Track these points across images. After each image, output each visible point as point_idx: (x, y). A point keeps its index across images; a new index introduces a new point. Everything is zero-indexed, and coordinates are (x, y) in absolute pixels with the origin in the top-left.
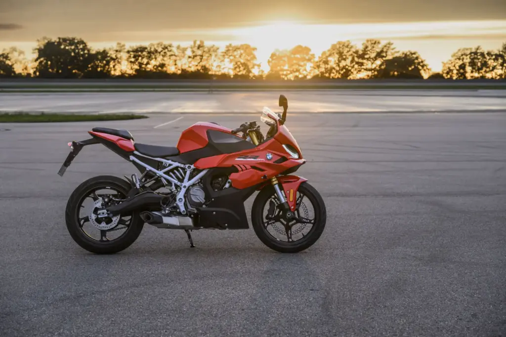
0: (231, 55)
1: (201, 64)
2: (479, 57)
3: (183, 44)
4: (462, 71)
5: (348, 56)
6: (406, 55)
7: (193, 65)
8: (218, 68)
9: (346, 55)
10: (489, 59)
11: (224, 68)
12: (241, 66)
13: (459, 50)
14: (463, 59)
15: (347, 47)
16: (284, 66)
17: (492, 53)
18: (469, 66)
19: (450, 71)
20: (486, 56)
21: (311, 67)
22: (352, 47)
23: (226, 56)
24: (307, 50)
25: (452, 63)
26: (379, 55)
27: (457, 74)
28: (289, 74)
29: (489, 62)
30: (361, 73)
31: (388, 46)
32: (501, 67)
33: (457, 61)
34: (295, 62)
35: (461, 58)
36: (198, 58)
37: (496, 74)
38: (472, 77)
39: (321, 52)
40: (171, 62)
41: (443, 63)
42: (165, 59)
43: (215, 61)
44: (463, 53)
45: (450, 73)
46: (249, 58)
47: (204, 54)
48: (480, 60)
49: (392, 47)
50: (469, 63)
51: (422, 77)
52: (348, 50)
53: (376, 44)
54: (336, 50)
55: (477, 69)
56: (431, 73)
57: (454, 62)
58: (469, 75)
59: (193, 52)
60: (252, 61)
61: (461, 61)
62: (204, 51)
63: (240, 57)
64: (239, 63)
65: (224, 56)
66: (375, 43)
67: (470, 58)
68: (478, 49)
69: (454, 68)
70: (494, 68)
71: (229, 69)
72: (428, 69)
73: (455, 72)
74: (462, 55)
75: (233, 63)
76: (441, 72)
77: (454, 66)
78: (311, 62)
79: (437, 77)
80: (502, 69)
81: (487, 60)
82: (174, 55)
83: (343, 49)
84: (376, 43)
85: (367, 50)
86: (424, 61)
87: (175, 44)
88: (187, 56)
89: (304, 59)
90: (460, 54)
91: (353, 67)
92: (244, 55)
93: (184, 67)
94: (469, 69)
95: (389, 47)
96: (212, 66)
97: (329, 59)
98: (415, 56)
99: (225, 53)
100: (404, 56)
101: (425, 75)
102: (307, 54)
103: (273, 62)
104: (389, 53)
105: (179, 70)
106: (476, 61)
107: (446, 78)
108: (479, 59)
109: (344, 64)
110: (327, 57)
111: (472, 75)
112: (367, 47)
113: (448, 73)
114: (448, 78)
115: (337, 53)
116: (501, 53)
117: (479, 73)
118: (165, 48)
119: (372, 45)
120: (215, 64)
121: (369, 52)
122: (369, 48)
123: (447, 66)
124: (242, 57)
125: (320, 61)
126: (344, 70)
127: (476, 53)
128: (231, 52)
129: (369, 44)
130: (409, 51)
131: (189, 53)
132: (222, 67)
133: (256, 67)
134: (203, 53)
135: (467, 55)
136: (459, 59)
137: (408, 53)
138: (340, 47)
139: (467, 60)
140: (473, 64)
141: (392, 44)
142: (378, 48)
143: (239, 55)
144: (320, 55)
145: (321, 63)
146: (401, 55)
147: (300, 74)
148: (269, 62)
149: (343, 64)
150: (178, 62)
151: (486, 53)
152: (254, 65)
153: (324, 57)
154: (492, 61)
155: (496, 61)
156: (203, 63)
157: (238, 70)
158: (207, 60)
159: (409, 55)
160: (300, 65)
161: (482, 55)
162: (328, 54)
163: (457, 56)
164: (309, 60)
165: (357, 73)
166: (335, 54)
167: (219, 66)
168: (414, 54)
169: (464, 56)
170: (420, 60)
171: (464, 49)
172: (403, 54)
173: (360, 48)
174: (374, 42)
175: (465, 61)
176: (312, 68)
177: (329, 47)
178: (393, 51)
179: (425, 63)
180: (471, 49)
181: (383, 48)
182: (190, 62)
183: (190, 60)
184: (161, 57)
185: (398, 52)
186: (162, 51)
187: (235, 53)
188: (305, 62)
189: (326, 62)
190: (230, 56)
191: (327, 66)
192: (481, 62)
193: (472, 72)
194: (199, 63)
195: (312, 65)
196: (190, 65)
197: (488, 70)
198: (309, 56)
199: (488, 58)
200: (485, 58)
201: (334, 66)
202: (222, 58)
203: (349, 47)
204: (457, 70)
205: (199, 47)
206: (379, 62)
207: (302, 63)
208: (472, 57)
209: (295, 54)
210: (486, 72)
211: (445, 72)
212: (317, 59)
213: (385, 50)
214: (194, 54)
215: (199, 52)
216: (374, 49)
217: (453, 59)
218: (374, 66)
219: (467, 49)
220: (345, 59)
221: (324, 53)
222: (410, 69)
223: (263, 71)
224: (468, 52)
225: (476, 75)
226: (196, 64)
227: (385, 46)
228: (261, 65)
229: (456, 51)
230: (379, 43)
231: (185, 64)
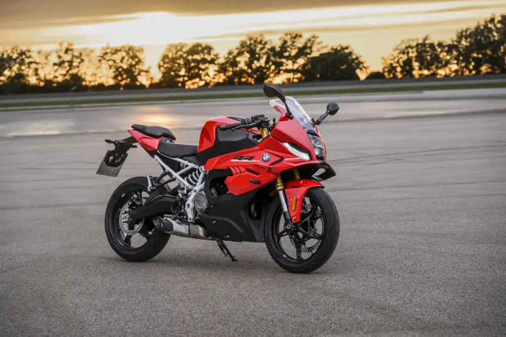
0: (110, 60)
1: (70, 72)
2: (428, 49)
3: (46, 48)
4: (407, 68)
5: (261, 55)
6: (336, 50)
7: (61, 75)
8: (93, 76)
9: (259, 54)
10: (441, 52)
11: (100, 77)
12: (123, 72)
13: (403, 41)
14: (408, 53)
15: (260, 42)
16: (180, 71)
17: (444, 44)
18: (416, 61)
19: (392, 69)
20: (437, 47)
21: (215, 71)
22: (266, 43)
23: (103, 61)
24: (209, 49)
25: (394, 58)
26: (302, 52)
27: (402, 72)
28: (187, 81)
29: (441, 55)
30: (280, 76)
31: (312, 39)
32: (455, 62)
33: (401, 55)
34: (193, 64)
35: (406, 51)
36: (66, 64)
37: (450, 69)
38: (420, 75)
39: (227, 51)
40: (31, 72)
41: (383, 58)
42: (23, 68)
43: (88, 68)
44: (407, 45)
45: (393, 72)
46: (134, 63)
47: (75, 59)
48: (429, 54)
49: (318, 40)
50: (416, 57)
51: (357, 78)
52: (262, 46)
53: (297, 38)
54: (246, 47)
55: (426, 64)
56: (369, 71)
57: (397, 57)
58: (416, 73)
59: (60, 57)
60: (137, 67)
61: (406, 55)
62: (74, 56)
63: (122, 61)
64: (120, 70)
65: (100, 61)
66: (295, 37)
67: (417, 51)
68: (426, 39)
69: (397, 65)
70: (448, 63)
71: (108, 77)
72: (365, 68)
73: (399, 69)
74: (407, 48)
75: (113, 70)
76: (381, 71)
77: (398, 62)
78: (215, 64)
79: (375, 77)
80: (457, 64)
81: (438, 53)
82: (35, 62)
83: (255, 46)
84: (297, 36)
85: (286, 45)
86: (360, 56)
87: (35, 48)
88: (51, 64)
89: (204, 61)
90: (403, 46)
91: (269, 69)
92: (126, 58)
93: (49, 77)
94: (416, 65)
95: (314, 41)
96: (85, 73)
97: (238, 59)
98: (346, 51)
99: (102, 57)
100: (333, 51)
101: (362, 75)
102: (209, 53)
103: (165, 66)
104: (314, 49)
105: (42, 81)
106: (424, 54)
107: (387, 77)
108: (428, 52)
109: (258, 65)
110: (235, 57)
111: (420, 72)
112: (285, 42)
113: (389, 72)
114: (391, 78)
115: (248, 52)
116: (455, 43)
117: (429, 70)
118: (22, 53)
119: (293, 40)
120: (89, 72)
121: (288, 49)
122: (289, 43)
123: (389, 62)
124: (125, 61)
125: (226, 63)
126: (258, 73)
127: (424, 45)
128: (109, 55)
129: (288, 38)
130: (340, 45)
131: (54, 59)
132: (99, 75)
133: (143, 73)
134: (72, 59)
135: (412, 48)
136: (403, 53)
137: (339, 48)
138: (251, 44)
139: (413, 54)
140: (420, 58)
141: (318, 37)
142: (300, 43)
143: (120, 59)
144: (227, 56)
145: (228, 65)
146: (330, 51)
147: (201, 80)
148: (160, 67)
149: (256, 64)
150: (40, 72)
151: (436, 43)
152: (140, 71)
153: (231, 57)
154: (445, 54)
155: (449, 54)
156: (74, 71)
157: (120, 78)
158: (78, 67)
159: (339, 51)
160: (200, 69)
161: (432, 46)
162: (235, 52)
163: (400, 50)
164: (212, 62)
165: (275, 76)
166: (245, 53)
167: (94, 75)
168: (347, 48)
169: (410, 50)
170: (354, 57)
171: (409, 40)
172: (332, 49)
173: (277, 43)
174: (294, 35)
175: (411, 55)
176: (216, 73)
177: (238, 45)
178: (319, 46)
179: (361, 59)
180: (417, 39)
181: (306, 43)
182: (56, 71)
183: (56, 67)
184: (17, 66)
185: (326, 47)
186: (18, 58)
187: (115, 57)
188: (207, 65)
189: (234, 64)
190: (108, 61)
191: (235, 69)
192: (430, 56)
193: (420, 69)
194: (68, 71)
195: (216, 68)
196: (57, 75)
197: (440, 65)
198: (212, 56)
199: (439, 50)
200: (436, 50)
201: (245, 68)
202: (98, 64)
203: (263, 42)
204: (401, 67)
205: (67, 51)
206: (301, 61)
207: (202, 66)
208: (419, 50)
209: (192, 55)
210: (437, 68)
211: (387, 70)
212: (222, 60)
213: (309, 45)
214: (61, 60)
215: (67, 57)
216: (295, 44)
217: (396, 53)
218: (296, 66)
219: (413, 40)
220: (258, 60)
221: (230, 53)
222: (343, 67)
223: (152, 79)
224: (414, 44)
225: (426, 72)
226: (64, 72)
227: (309, 40)
228: (150, 70)
229: (398, 43)
230: (300, 36)
231: (49, 74)
